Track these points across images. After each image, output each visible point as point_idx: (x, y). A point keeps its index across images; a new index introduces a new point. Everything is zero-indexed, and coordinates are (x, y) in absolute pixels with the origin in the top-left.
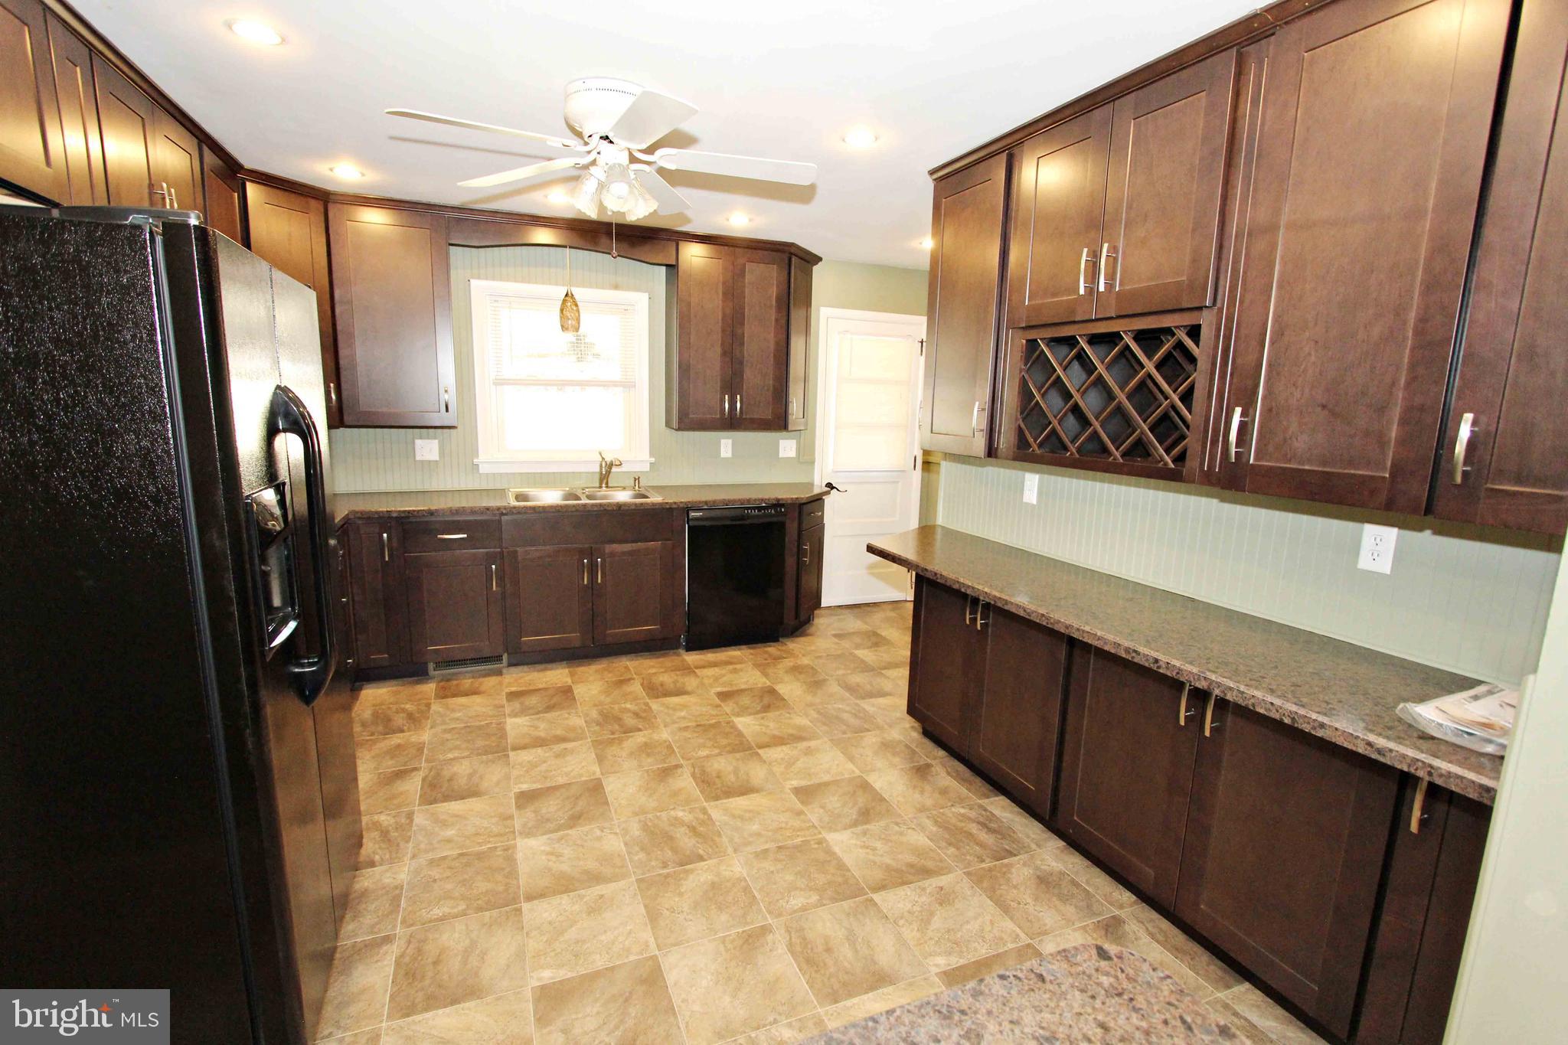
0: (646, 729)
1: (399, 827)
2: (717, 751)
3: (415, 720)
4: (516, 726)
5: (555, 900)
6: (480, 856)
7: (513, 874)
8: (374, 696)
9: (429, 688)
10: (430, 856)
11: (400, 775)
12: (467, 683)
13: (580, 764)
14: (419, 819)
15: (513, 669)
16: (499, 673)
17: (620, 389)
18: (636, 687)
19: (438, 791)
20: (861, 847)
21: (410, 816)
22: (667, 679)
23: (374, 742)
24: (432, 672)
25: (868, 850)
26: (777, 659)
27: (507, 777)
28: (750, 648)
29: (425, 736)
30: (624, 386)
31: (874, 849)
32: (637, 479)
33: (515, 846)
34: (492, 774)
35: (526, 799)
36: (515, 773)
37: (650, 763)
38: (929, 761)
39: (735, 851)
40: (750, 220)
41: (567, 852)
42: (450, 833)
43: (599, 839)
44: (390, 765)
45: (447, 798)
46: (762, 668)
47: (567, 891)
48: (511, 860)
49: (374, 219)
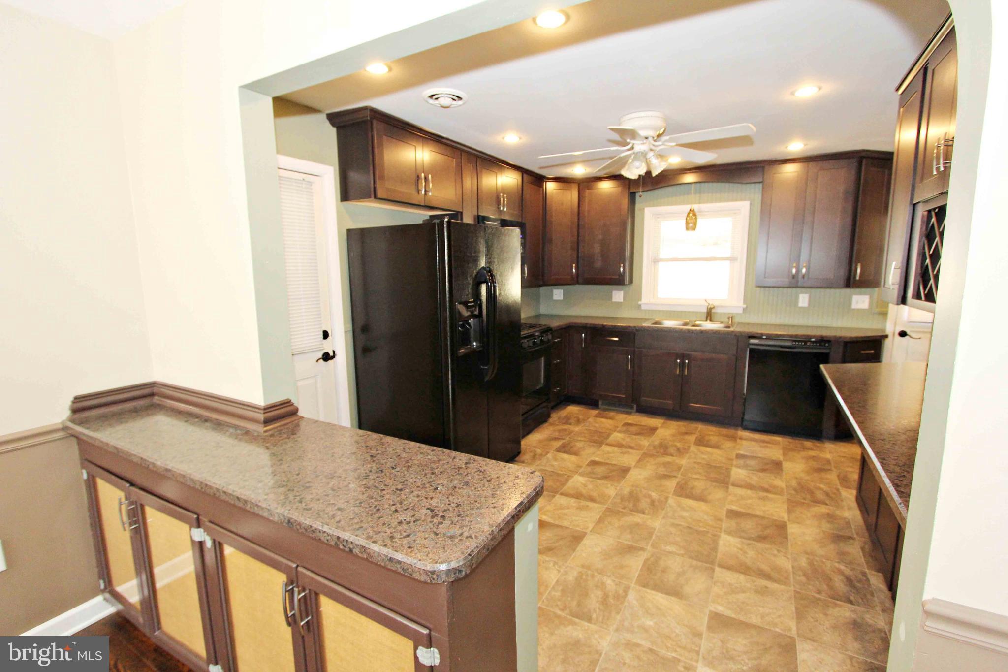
0: (676, 456)
1: (541, 455)
2: (704, 478)
3: (578, 422)
4: (617, 436)
5: (569, 499)
6: (558, 475)
7: (563, 485)
8: (573, 409)
9: (595, 412)
10: (542, 467)
11: (556, 439)
12: (612, 414)
13: (628, 459)
14: (549, 456)
15: (637, 414)
16: (629, 413)
17: (728, 262)
18: (692, 438)
19: (565, 449)
20: (738, 548)
21: (547, 453)
22: (714, 439)
23: (557, 425)
24: (600, 406)
25: (740, 551)
26: (805, 449)
27: (593, 453)
28: (793, 439)
29: (577, 429)
30: (730, 260)
31: (745, 553)
32: (732, 317)
33: (573, 477)
34: (591, 450)
35: (594, 463)
36: (598, 453)
37: (662, 470)
38: (855, 536)
39: (664, 518)
40: (805, 145)
41: (590, 487)
42: (555, 463)
43: (607, 488)
44: (556, 434)
45: (565, 452)
46: (786, 451)
47: (577, 498)
48: (567, 480)
49: (606, 186)
